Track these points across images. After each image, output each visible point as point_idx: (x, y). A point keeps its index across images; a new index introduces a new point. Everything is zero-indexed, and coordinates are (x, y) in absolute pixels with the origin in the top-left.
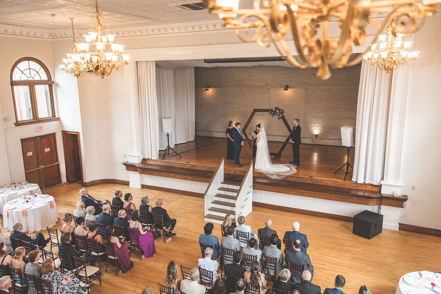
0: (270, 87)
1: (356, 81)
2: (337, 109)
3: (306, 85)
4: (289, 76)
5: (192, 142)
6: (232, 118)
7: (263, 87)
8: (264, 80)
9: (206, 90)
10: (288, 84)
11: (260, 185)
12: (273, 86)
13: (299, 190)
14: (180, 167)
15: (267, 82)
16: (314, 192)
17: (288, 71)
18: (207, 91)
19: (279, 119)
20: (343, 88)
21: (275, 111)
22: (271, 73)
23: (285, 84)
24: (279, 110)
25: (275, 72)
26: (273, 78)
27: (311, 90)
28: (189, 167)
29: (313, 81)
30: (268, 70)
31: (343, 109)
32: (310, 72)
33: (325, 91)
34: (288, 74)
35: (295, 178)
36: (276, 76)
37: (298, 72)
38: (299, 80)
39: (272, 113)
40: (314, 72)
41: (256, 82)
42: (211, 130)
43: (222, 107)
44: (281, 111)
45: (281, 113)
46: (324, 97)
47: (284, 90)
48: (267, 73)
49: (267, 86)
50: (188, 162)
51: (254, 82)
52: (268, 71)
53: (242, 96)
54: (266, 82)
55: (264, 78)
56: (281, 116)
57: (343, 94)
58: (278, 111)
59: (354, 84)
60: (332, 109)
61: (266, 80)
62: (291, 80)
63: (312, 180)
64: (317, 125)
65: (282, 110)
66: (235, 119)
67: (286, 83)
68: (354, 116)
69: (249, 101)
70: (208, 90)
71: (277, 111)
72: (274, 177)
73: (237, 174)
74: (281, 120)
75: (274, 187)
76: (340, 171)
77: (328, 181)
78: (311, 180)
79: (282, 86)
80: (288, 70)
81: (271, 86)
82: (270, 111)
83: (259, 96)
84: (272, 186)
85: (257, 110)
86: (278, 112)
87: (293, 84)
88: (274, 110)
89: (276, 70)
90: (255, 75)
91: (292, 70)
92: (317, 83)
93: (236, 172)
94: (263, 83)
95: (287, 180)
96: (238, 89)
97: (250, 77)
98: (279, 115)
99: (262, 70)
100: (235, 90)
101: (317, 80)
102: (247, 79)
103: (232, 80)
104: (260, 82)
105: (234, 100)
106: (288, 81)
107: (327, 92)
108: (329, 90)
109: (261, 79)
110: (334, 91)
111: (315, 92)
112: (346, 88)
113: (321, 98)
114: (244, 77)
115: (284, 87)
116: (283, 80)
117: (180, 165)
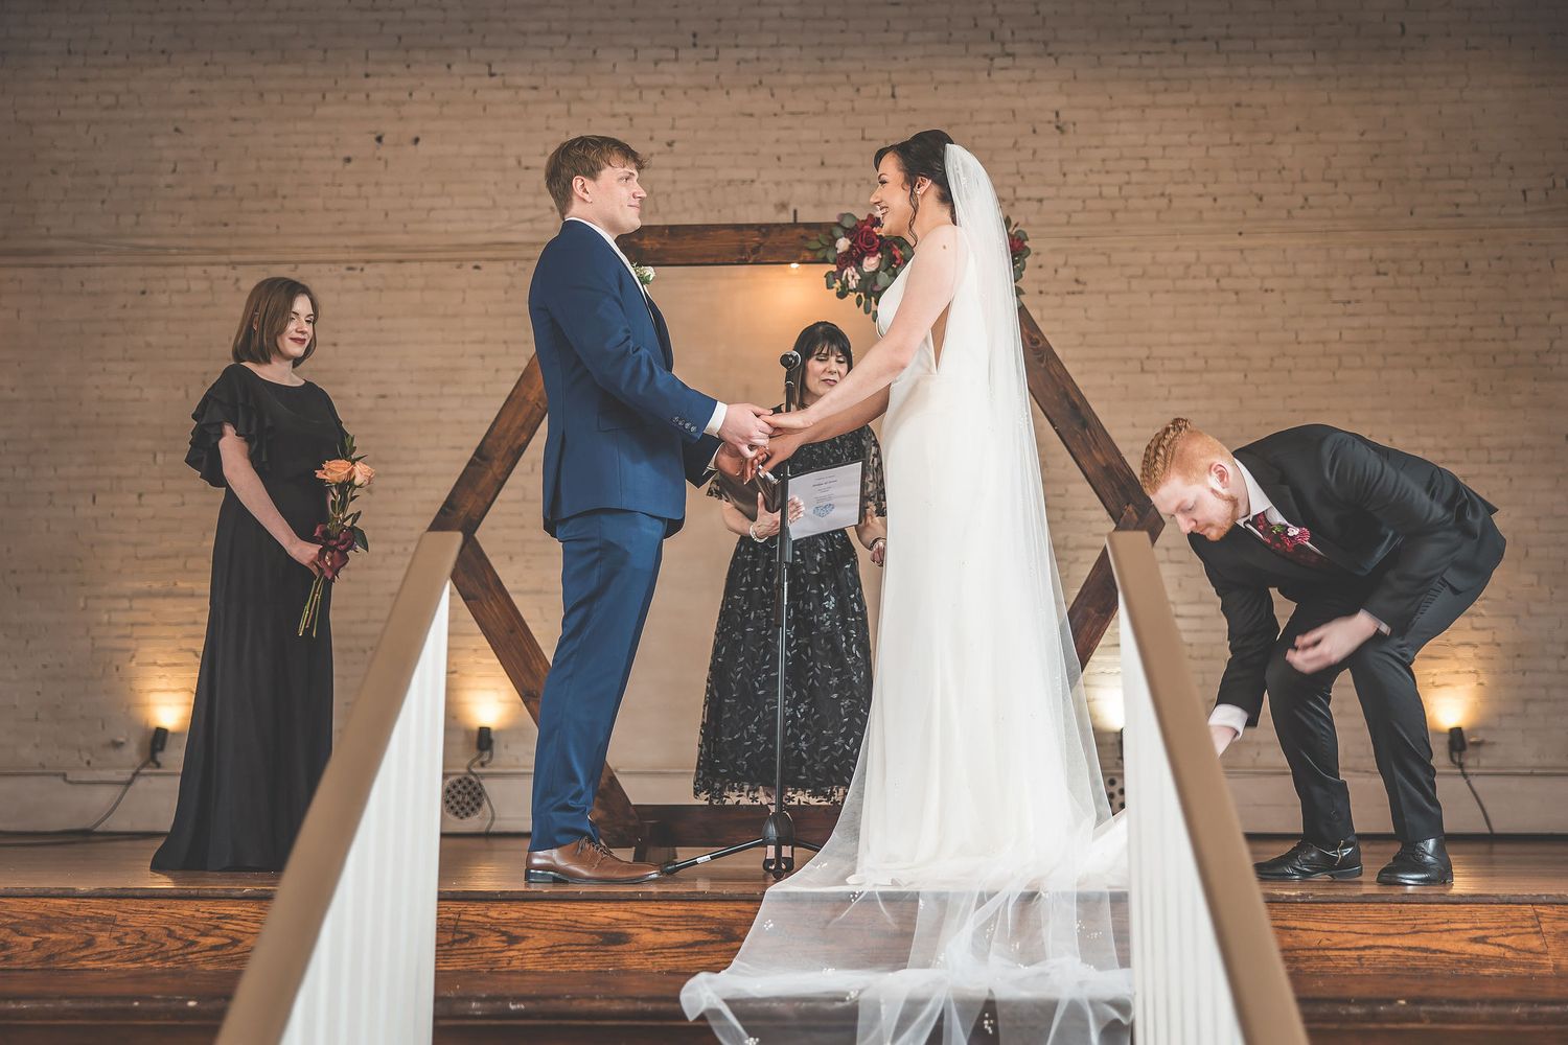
1: (1461, 184)
4: (807, 135)
17: (794, 88)
20: (1353, 254)
22: (620, 108)
23: (769, 215)
25: (653, 96)
29: (1051, 192)
32: (1019, 103)
33: (1180, 284)
34: (786, 122)
36: (672, 135)
40: (1060, 102)
41: (446, 202)
43: (22, 473)
46: (1177, 338)
48: (577, 108)
51: (423, 202)
52: (585, 94)
57: (1350, 308)
59: (1450, 210)
66: (191, 607)
67: (783, 208)
80: (793, 79)
83: (483, 341)
89: (668, 79)
90: (430, 126)
91: (834, 87)
92: (1099, 204)
93: (613, 938)
94: (530, 213)
96: (241, 271)
97: (384, 152)
99: (519, 81)
100: (196, 286)
101: (1094, 178)
102: (350, 166)
103: (170, 179)
104: (489, 203)
105: (181, 393)
106: (799, 190)
107: (1204, 291)
108: (1217, 269)
109: (504, 170)
110: (1263, 278)
111: (1081, 293)
112: (1381, 253)
113: (1144, 353)
114: (312, 152)
116: (750, 173)
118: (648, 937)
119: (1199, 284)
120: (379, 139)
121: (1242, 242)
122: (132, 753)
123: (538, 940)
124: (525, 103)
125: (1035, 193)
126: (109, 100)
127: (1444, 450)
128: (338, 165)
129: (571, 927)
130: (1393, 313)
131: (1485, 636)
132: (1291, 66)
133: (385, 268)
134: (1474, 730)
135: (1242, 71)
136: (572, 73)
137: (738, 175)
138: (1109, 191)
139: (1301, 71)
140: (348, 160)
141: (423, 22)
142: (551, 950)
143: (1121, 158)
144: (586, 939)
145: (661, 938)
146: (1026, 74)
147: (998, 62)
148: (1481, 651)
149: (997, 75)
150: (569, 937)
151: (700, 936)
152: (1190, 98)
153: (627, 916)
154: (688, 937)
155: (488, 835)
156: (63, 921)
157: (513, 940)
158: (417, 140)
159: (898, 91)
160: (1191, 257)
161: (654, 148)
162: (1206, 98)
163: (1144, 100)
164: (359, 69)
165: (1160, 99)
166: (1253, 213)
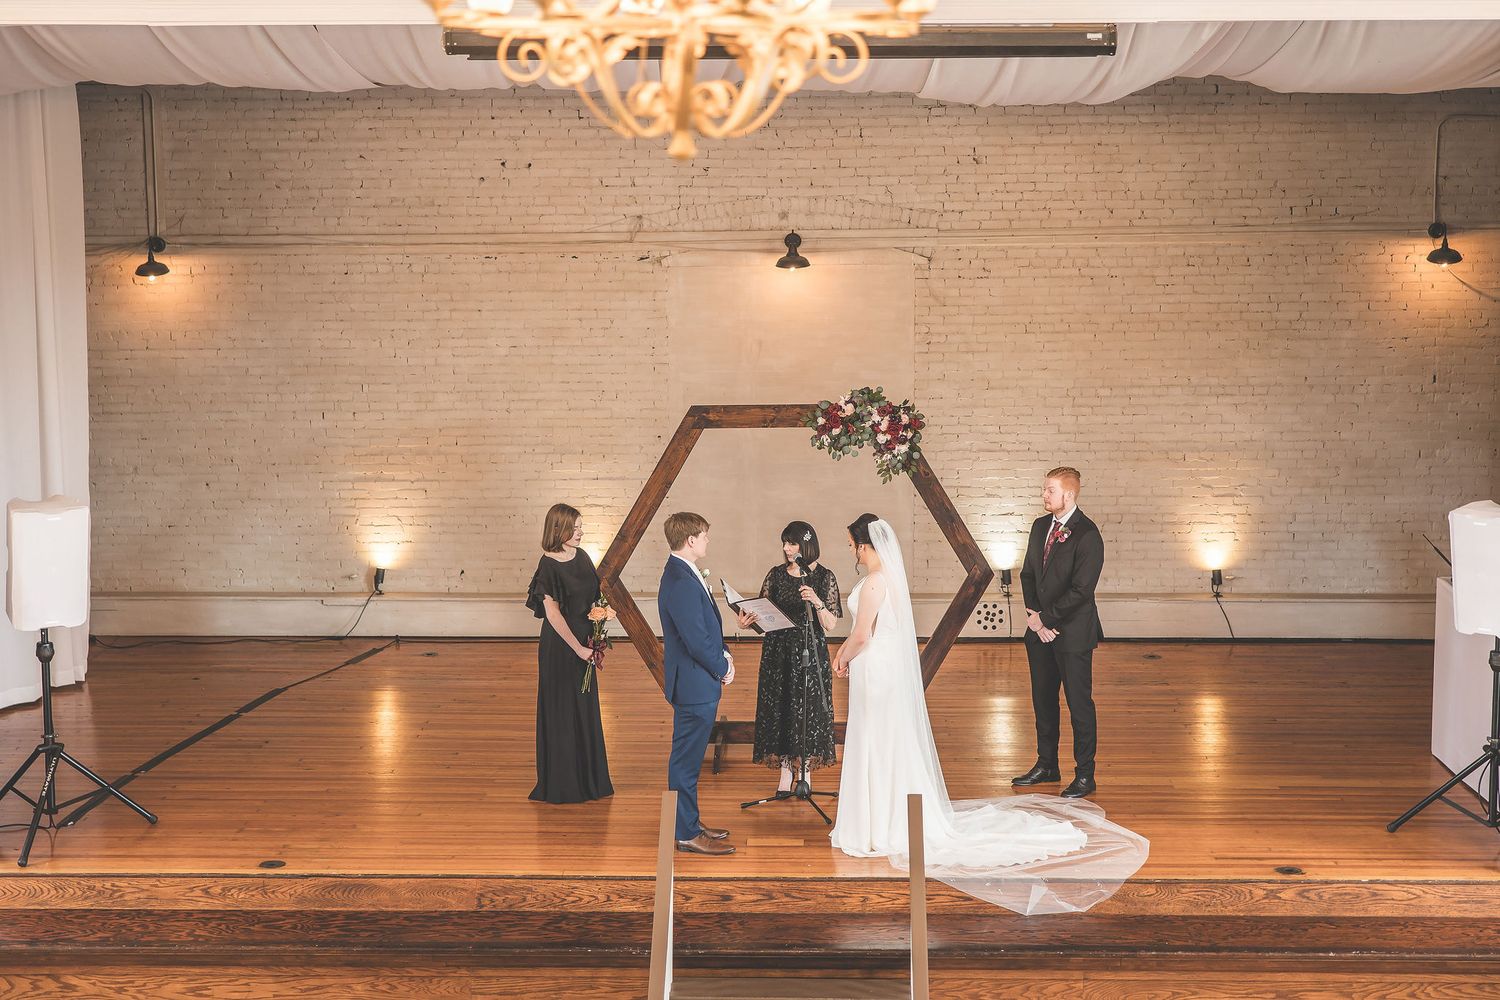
0: (667, 243)
1: (1248, 202)
2: (1135, 391)
3: (926, 232)
4: (801, 164)
5: (78, 686)
6: (366, 479)
7: (611, 247)
8: (617, 192)
9: (142, 271)
10: (791, 224)
11: (970, 974)
12: (684, 236)
13: (1267, 976)
14: (217, 905)
15: (636, 210)
16: (1377, 977)
18: (152, 278)
19: (886, 471)
20: (1172, 251)
21: (858, 417)
23: (775, 221)
24: (891, 411)
26: (684, 181)
27: (959, 264)
28: (302, 899)
29: (969, 206)
31: (1178, 390)
32: (948, 142)
33: (1054, 272)
34: (786, 154)
35: (1187, 894)
36: (707, 163)
38: (872, 199)
39: (836, 432)
40: (977, 140)
41: (552, 210)
42: (187, 583)
43: (274, 398)
44: (905, 419)
45: (906, 428)
46: (1050, 309)
47: (782, 264)
49: (639, 237)
50: (273, 856)
51: (538, 210)
53: (446, 314)
54: (627, 210)
55: (618, 182)
56: (904, 448)
57: (1169, 289)
58: (882, 412)
59: (1240, 221)
60: (1106, 392)
61: (632, 191)
62: (814, 192)
63: (1312, 895)
64: (1010, 505)
65: (908, 410)
66: (393, 488)
67: (784, 215)
68: (1247, 436)
69: (503, 351)
70: (162, 270)
71: (876, 418)
72: (1036, 902)
73: (735, 909)
74: (903, 479)
75: (1078, 975)
76: (1439, 809)
77: (1417, 890)
78: (1300, 894)
79: (749, 235)
81: (672, 237)
82: (821, 421)
83: (580, 309)
84: (1059, 975)
85: (711, 416)
86: (884, 426)
87: (828, 221)
88: (849, 410)
90: (539, 155)
91: (820, 129)
92: (1001, 215)
93: (726, 898)
94: (608, 219)
95: (1133, 910)
96: (411, 259)
97: (507, 173)
98: (888, 447)
100: (383, 269)
101: (999, 196)
102: (483, 184)
103: (359, 192)
104: (582, 211)
105: (377, 344)
106: (795, 202)
107: (1070, 277)
108: (1079, 262)
109: (591, 188)
110: (1110, 268)
111: (987, 278)
112: (1191, 251)
113: (1027, 320)
114: (457, 174)
115: (766, 246)
116: (761, 192)
117: (218, 890)
118: (739, 897)
119: (1067, 272)
120: (503, 164)
121: (1098, 243)
122: (361, 583)
123: (697, 898)
124: (604, 139)
125: (957, 207)
126: (313, 134)
127: (1224, 386)
128: (476, 182)
129: (709, 893)
130: (1196, 292)
131: (1242, 510)
132: (1137, 116)
133: (512, 258)
134: (1229, 569)
137: (753, 192)
138: (1008, 206)
139: (1144, 119)
140: (482, 179)
142: (703, 904)
143: (1018, 181)
144: (716, 898)
145: (744, 898)
146: (953, 119)
147: (934, 111)
148: (1238, 519)
149: (933, 121)
150: (709, 897)
151: (760, 897)
152: (1066, 139)
153: (731, 888)
154: (755, 897)
156: (512, 890)
157: (688, 899)
158: (530, 165)
160: (1062, 253)
161: (695, 172)
162: (1077, 139)
163: (1035, 140)
164: (487, 113)
165: (1046, 139)
166: (1106, 222)
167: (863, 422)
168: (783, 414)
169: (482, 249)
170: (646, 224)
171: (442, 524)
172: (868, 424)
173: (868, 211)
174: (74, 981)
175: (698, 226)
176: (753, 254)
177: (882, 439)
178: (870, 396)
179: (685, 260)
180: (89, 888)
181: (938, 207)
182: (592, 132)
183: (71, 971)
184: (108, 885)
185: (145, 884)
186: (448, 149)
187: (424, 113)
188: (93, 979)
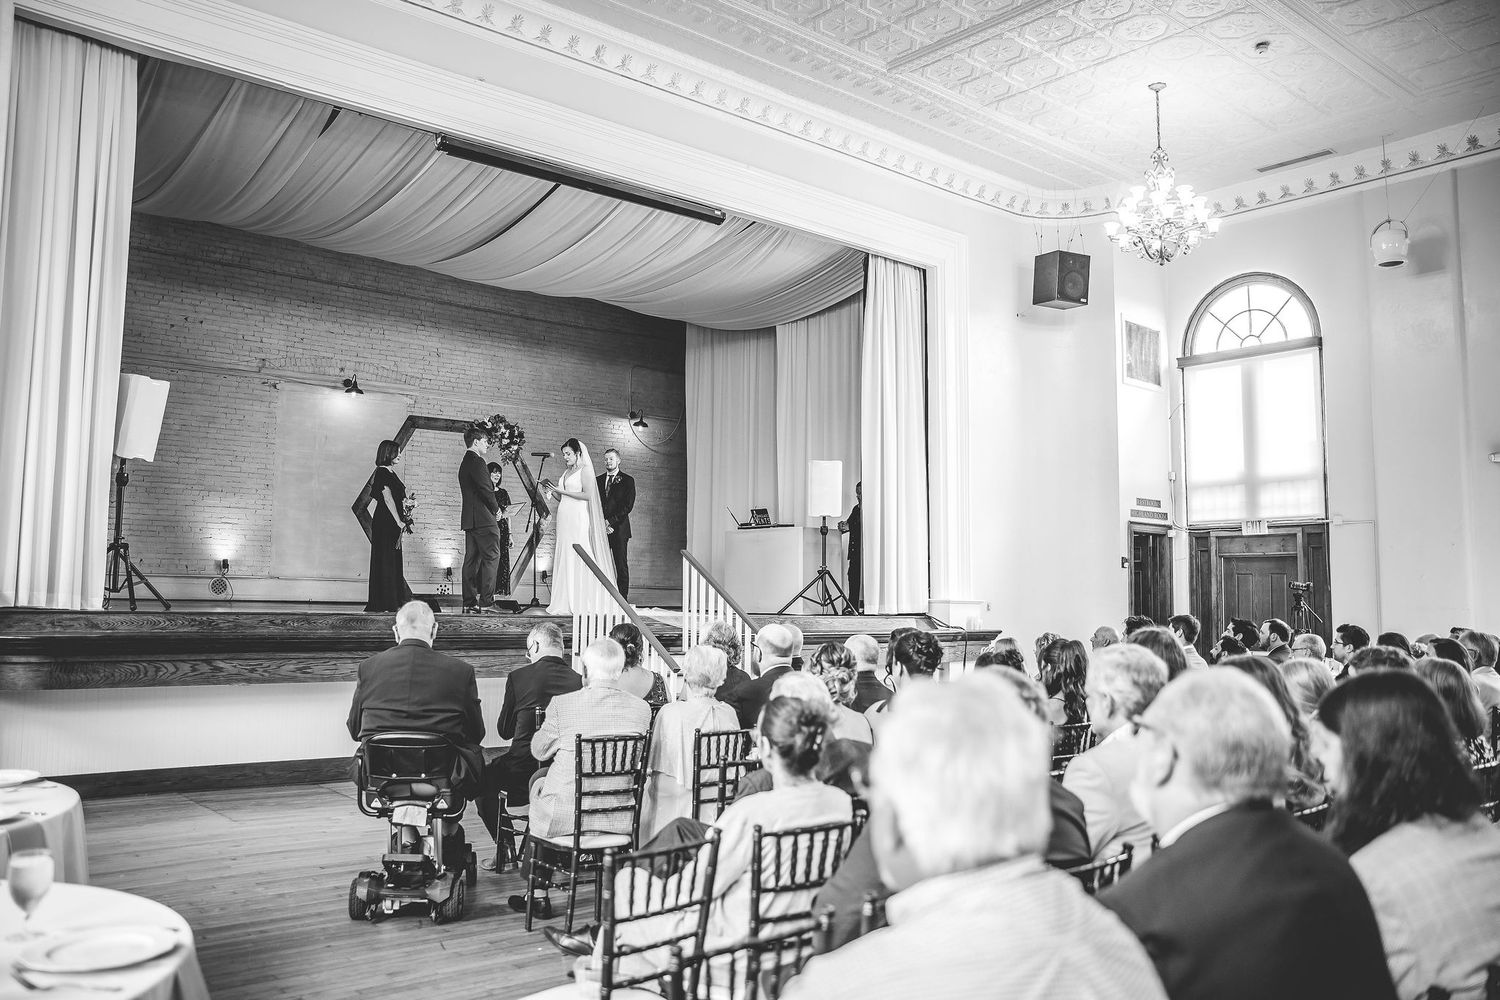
0: (279, 376)
1: (557, 393)
3: (413, 388)
4: (352, 343)
7: (246, 374)
8: (252, 344)
10: (347, 377)
12: (289, 374)
15: (263, 356)
17: (349, 325)
22: (283, 322)
23: (338, 372)
24: (509, 427)
25: (297, 319)
26: (290, 344)
27: (429, 406)
29: (434, 377)
30: (269, 309)
32: (425, 344)
34: (348, 338)
36: (301, 335)
37: (387, 337)
38: (389, 367)
40: (439, 345)
41: (213, 349)
44: (516, 433)
48: (267, 320)
49: (263, 371)
51: (204, 348)
52: (271, 314)
54: (256, 355)
55: (253, 339)
56: (516, 448)
59: (553, 401)
61: (260, 345)
62: (358, 359)
64: (449, 534)
65: (517, 428)
67: (342, 370)
71: (503, 430)
79: (325, 377)
80: (348, 321)
81: (281, 373)
83: (226, 407)
85: (421, 422)
86: (507, 435)
87: (365, 375)
89: (303, 314)
90: (208, 317)
91: (363, 327)
92: (450, 384)
94: (246, 359)
97: (188, 325)
99: (245, 305)
101: (448, 374)
102: (173, 329)
104: (231, 352)
106: (348, 363)
109: (237, 340)
112: (533, 413)
114: (157, 320)
115: (333, 384)
116: (331, 355)
117: (279, 621)
120: (186, 319)
121: (493, 404)
124: (247, 314)
125: (429, 377)
128: (168, 327)
132: (511, 345)
133: (187, 373)
135: (496, 344)
136: (266, 305)
137: (325, 355)
138: (453, 380)
139: (514, 347)
140: (172, 326)
141: (207, 273)
143: (457, 368)
146: (427, 334)
147: (419, 328)
149: (419, 332)
152: (479, 351)
155: (230, 601)
158: (202, 322)
159: (386, 332)
161: (296, 340)
162: (485, 352)
163: (467, 349)
164: (179, 289)
165: (470, 350)
166: (496, 394)
167: (497, 431)
168: (456, 425)
169: (170, 365)
170: (267, 364)
171: (130, 530)
172: (498, 434)
173: (385, 373)
174: (221, 664)
175: (296, 369)
176: (325, 388)
177: (505, 442)
178: (499, 419)
179: (288, 387)
180: (192, 620)
181: (420, 376)
182: (241, 309)
183: (221, 656)
184: (205, 618)
185: (231, 618)
186: (153, 305)
187: (140, 282)
188: (235, 663)
